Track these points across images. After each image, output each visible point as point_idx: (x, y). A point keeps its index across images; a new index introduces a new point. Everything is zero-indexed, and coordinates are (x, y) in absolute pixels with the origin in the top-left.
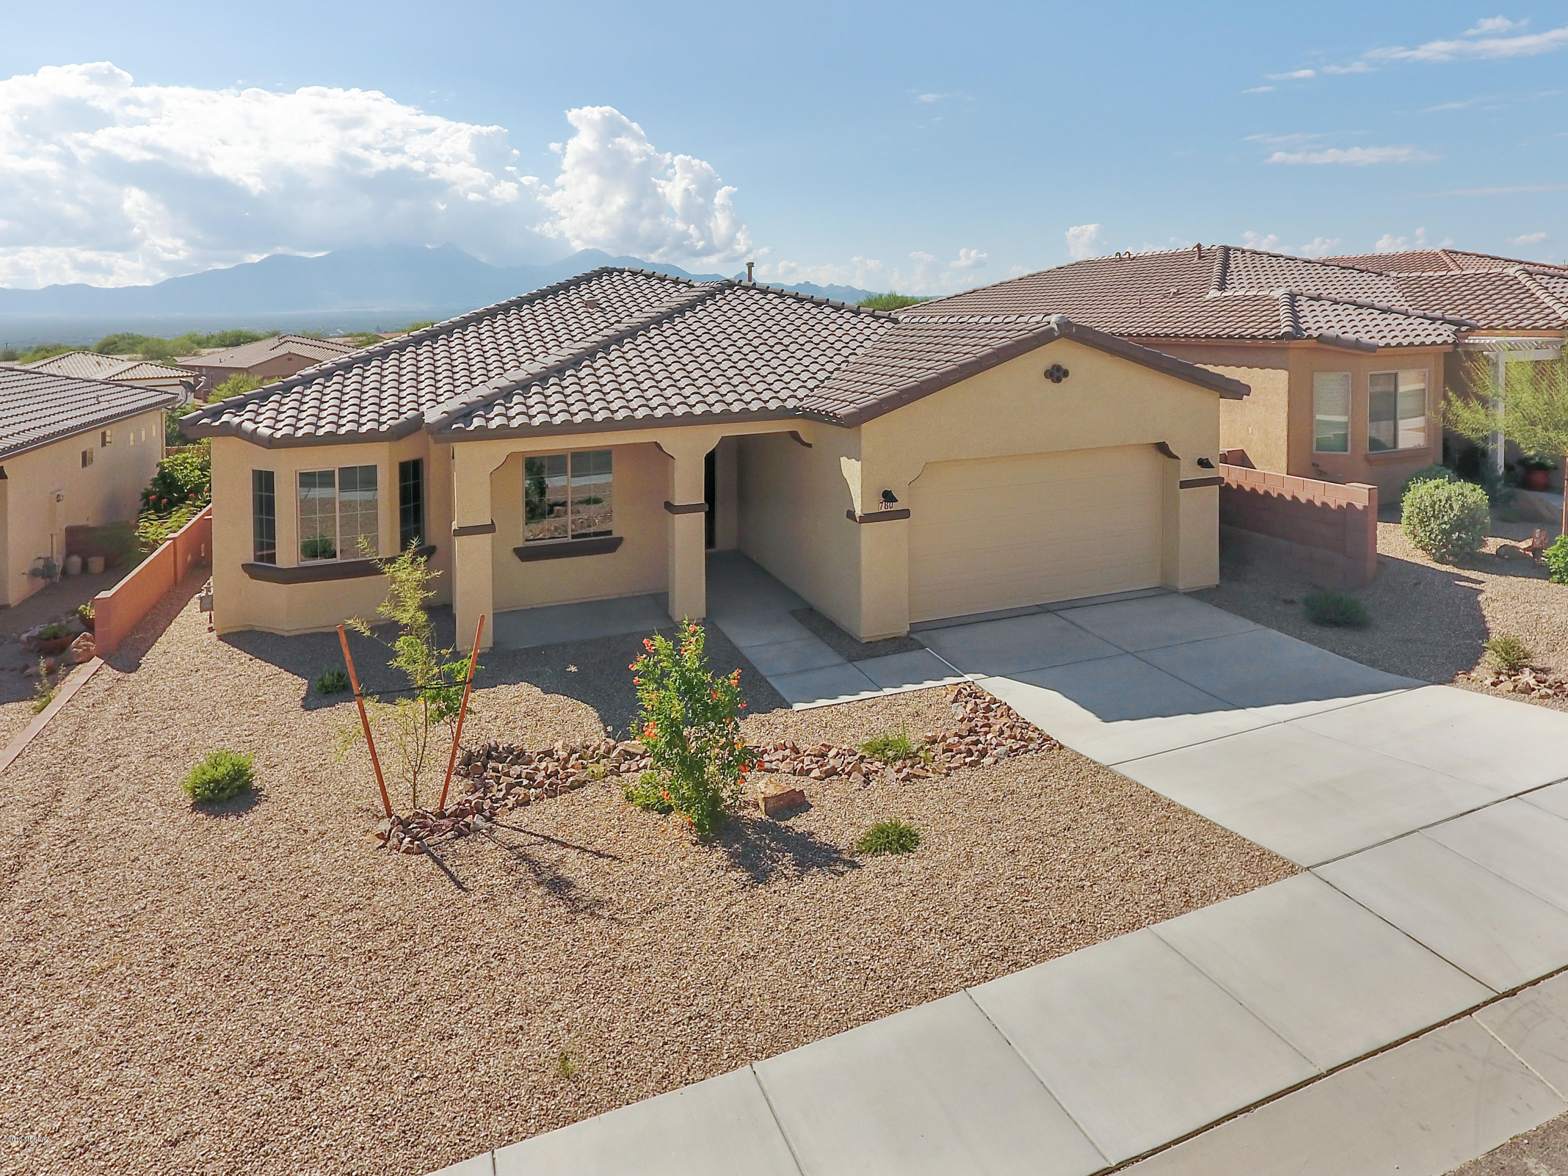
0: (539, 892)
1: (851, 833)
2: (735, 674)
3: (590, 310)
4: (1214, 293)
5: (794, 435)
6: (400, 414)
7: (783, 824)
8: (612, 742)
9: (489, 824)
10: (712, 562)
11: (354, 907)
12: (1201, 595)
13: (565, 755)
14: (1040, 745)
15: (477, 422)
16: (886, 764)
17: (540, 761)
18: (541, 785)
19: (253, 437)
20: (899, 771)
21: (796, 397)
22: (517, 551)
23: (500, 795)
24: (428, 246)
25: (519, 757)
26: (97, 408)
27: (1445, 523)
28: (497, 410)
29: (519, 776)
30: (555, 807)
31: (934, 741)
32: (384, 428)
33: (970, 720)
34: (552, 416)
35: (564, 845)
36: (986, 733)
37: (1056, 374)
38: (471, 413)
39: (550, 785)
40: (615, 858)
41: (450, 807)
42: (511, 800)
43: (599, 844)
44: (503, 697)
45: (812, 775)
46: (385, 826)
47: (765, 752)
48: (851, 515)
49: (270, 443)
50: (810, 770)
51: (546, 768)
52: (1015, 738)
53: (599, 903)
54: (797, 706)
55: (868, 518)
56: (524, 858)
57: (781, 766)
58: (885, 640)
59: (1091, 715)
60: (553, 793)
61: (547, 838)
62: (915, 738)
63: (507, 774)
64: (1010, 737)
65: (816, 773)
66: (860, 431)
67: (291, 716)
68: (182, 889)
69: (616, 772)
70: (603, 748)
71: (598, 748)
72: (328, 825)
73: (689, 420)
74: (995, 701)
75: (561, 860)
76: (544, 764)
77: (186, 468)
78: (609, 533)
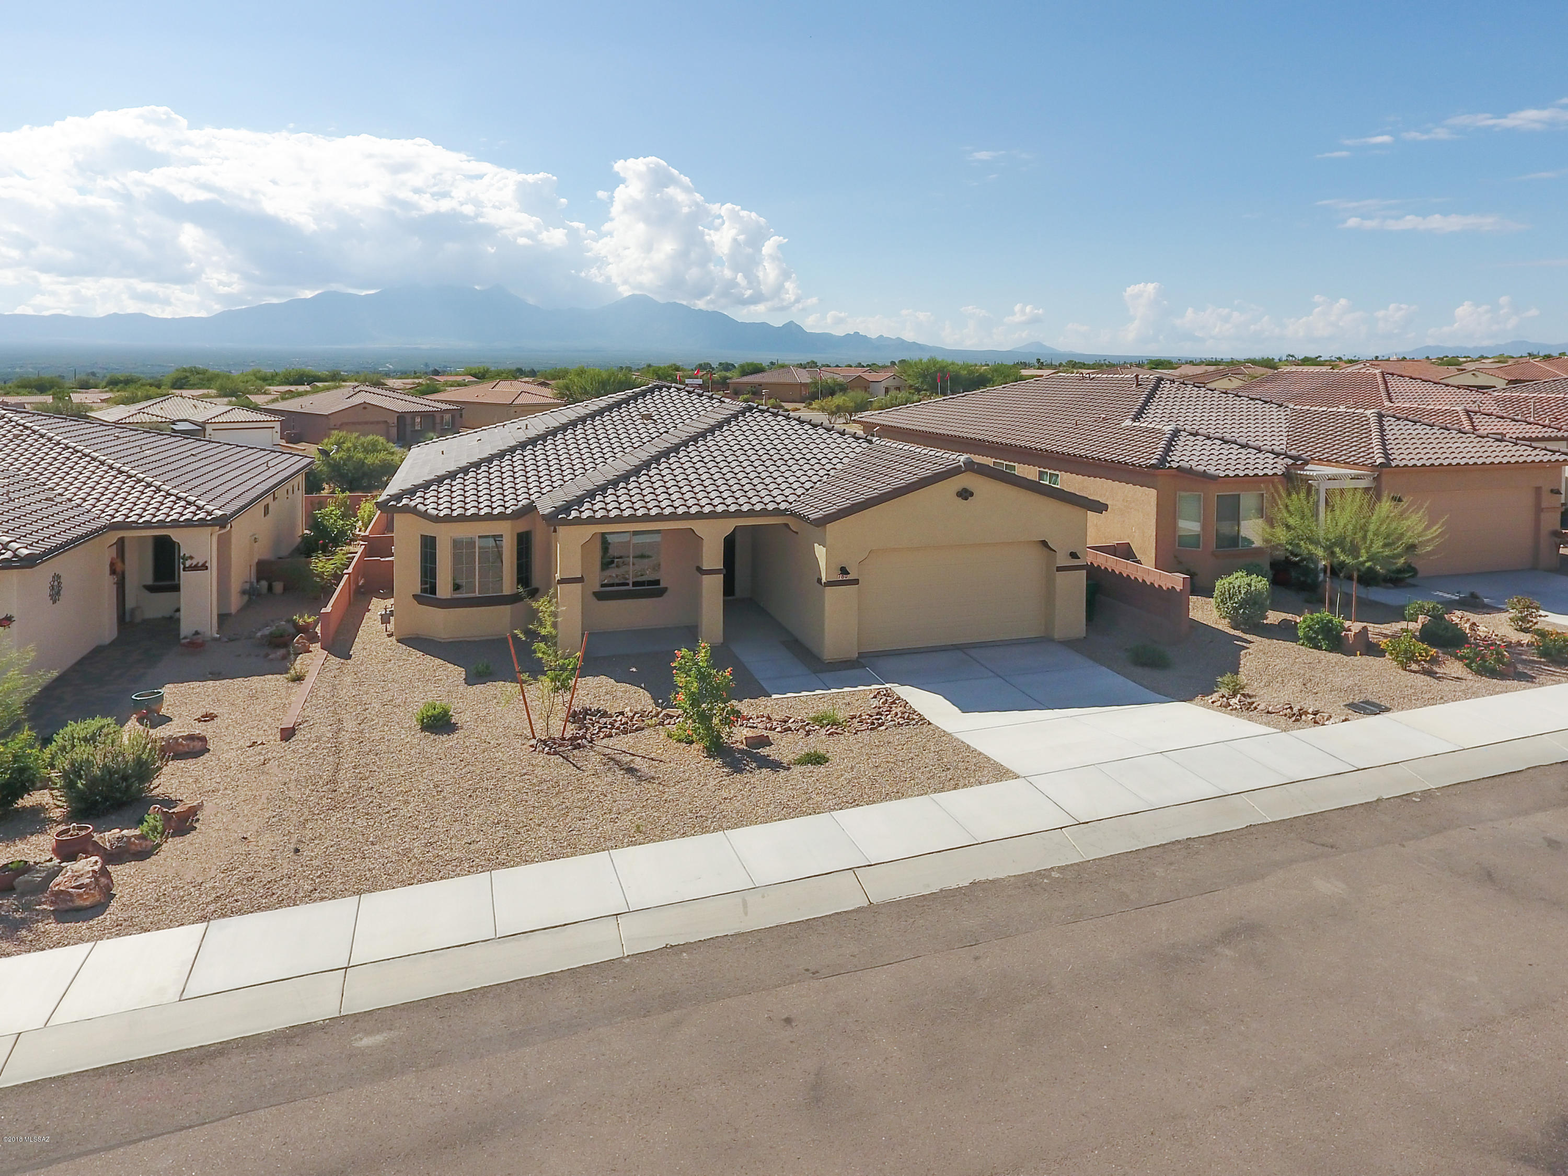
0: (622, 772)
1: (791, 757)
3: (645, 422)
4: (1128, 422)
5: (787, 525)
6: (518, 501)
7: (755, 751)
8: (660, 709)
9: (591, 744)
10: (728, 607)
11: (525, 774)
12: (1071, 644)
13: (632, 714)
14: (917, 723)
15: (574, 514)
16: (821, 727)
17: (617, 716)
18: (618, 728)
19: (425, 515)
20: (827, 731)
21: (787, 501)
22: (596, 594)
23: (596, 732)
24: (476, 287)
25: (605, 714)
28: (586, 505)
29: (605, 723)
30: (629, 738)
31: (853, 717)
32: (509, 511)
33: (880, 708)
34: (622, 511)
35: (633, 755)
36: (887, 715)
37: (965, 494)
38: (569, 508)
39: (624, 728)
40: (661, 761)
41: (567, 736)
42: (602, 735)
43: (652, 755)
44: (591, 683)
45: (777, 730)
46: (534, 742)
47: (751, 718)
48: (819, 580)
49: (436, 519)
50: (776, 728)
51: (621, 720)
52: (904, 718)
53: (653, 778)
54: (774, 696)
55: (830, 584)
56: (613, 759)
57: (759, 725)
58: (841, 662)
59: (957, 709)
60: (625, 732)
61: (624, 752)
62: (841, 716)
63: (598, 722)
64: (901, 717)
65: (779, 729)
66: (825, 527)
67: (461, 688)
68: (431, 764)
69: (662, 724)
70: (654, 712)
71: (651, 712)
72: (500, 741)
73: (713, 515)
74: (899, 698)
75: (632, 761)
76: (619, 718)
78: (657, 582)
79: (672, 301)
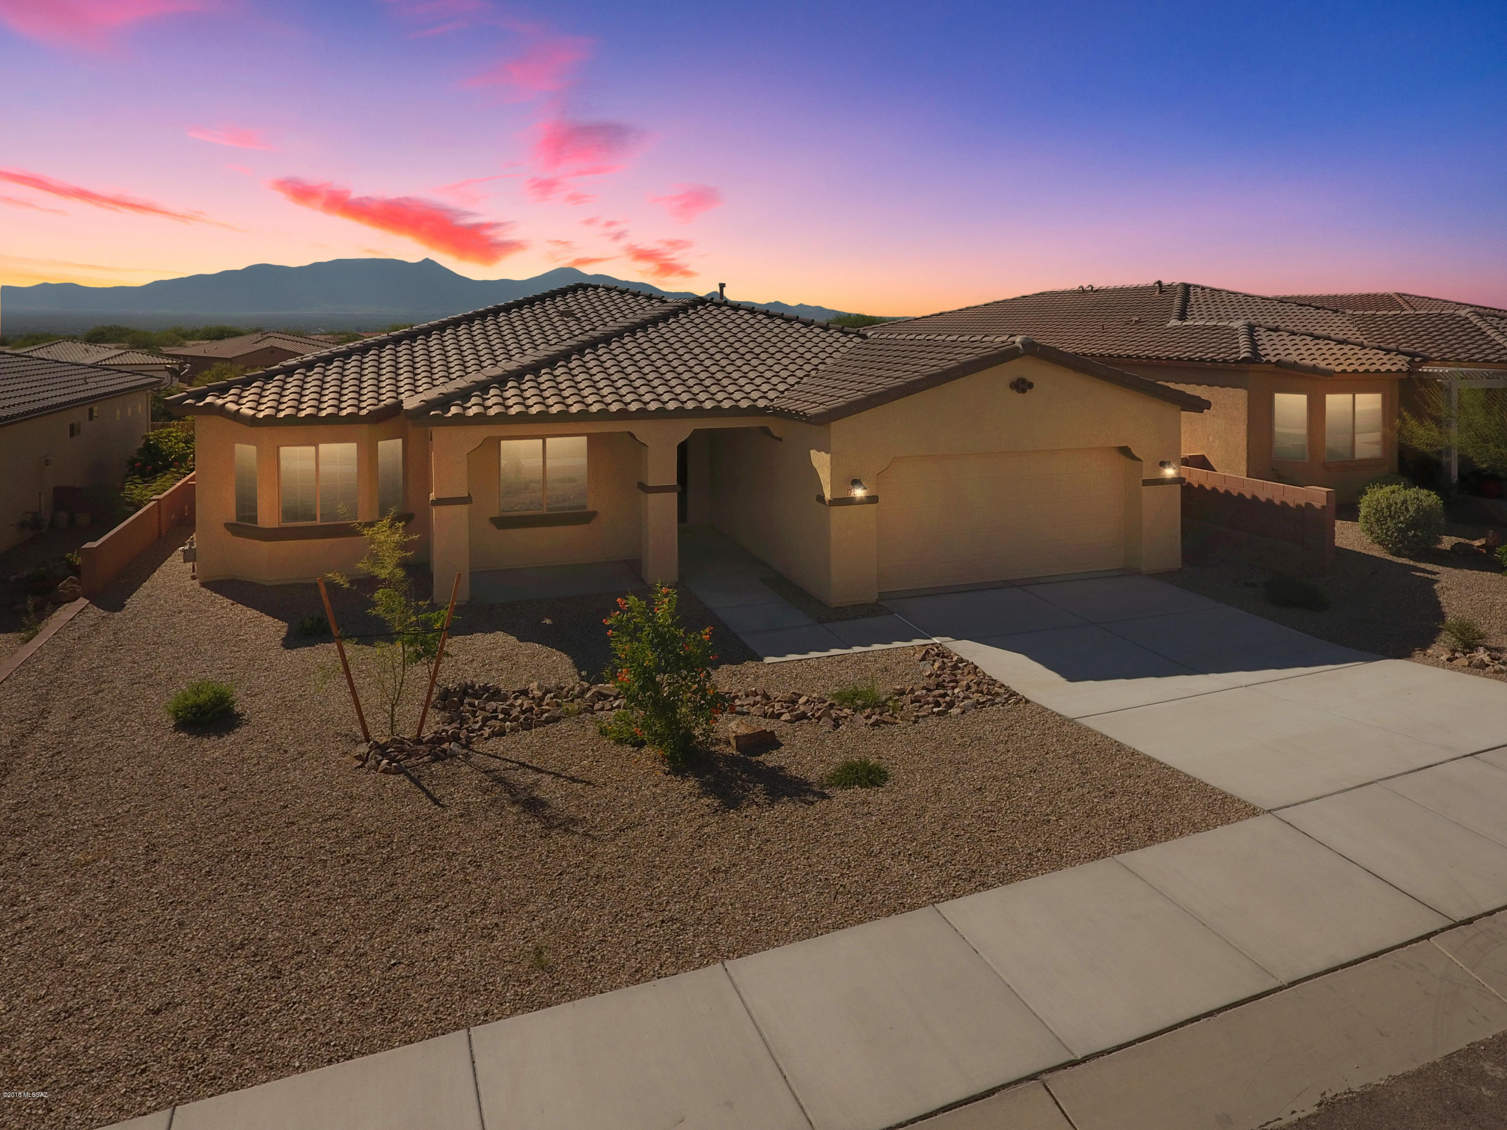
0: (515, 809)
1: (819, 769)
2: (707, 630)
3: (566, 319)
4: (1174, 322)
5: (765, 430)
6: (380, 401)
7: (754, 759)
8: (586, 685)
9: (465, 751)
10: (685, 535)
12: (1163, 576)
13: (541, 694)
14: (1006, 699)
15: (454, 410)
16: (855, 711)
17: (516, 698)
18: (516, 719)
20: (868, 717)
21: (766, 398)
22: (493, 520)
23: (477, 726)
25: (495, 694)
26: (85, 387)
27: (1401, 522)
28: (474, 400)
29: (495, 711)
30: (531, 737)
31: (902, 693)
32: (364, 412)
33: (938, 676)
36: (953, 688)
37: (1021, 386)
38: (447, 402)
39: (526, 718)
41: (427, 734)
42: (487, 731)
44: (479, 643)
45: (783, 718)
46: (363, 749)
47: (736, 697)
48: (821, 498)
49: (254, 422)
50: (781, 714)
51: (522, 705)
52: (982, 692)
53: (573, 821)
54: (768, 660)
55: (838, 502)
56: (500, 780)
57: (752, 710)
58: (854, 606)
59: (1057, 675)
60: (528, 726)
61: (523, 765)
62: (883, 689)
63: (483, 709)
64: (977, 691)
65: (786, 717)
66: (829, 428)
67: (272, 654)
68: (164, 796)
69: (590, 710)
70: (577, 689)
71: (573, 689)
72: (308, 747)
73: (662, 413)
74: (961, 660)
75: (536, 784)
76: (519, 702)
77: (171, 441)
78: (584, 507)
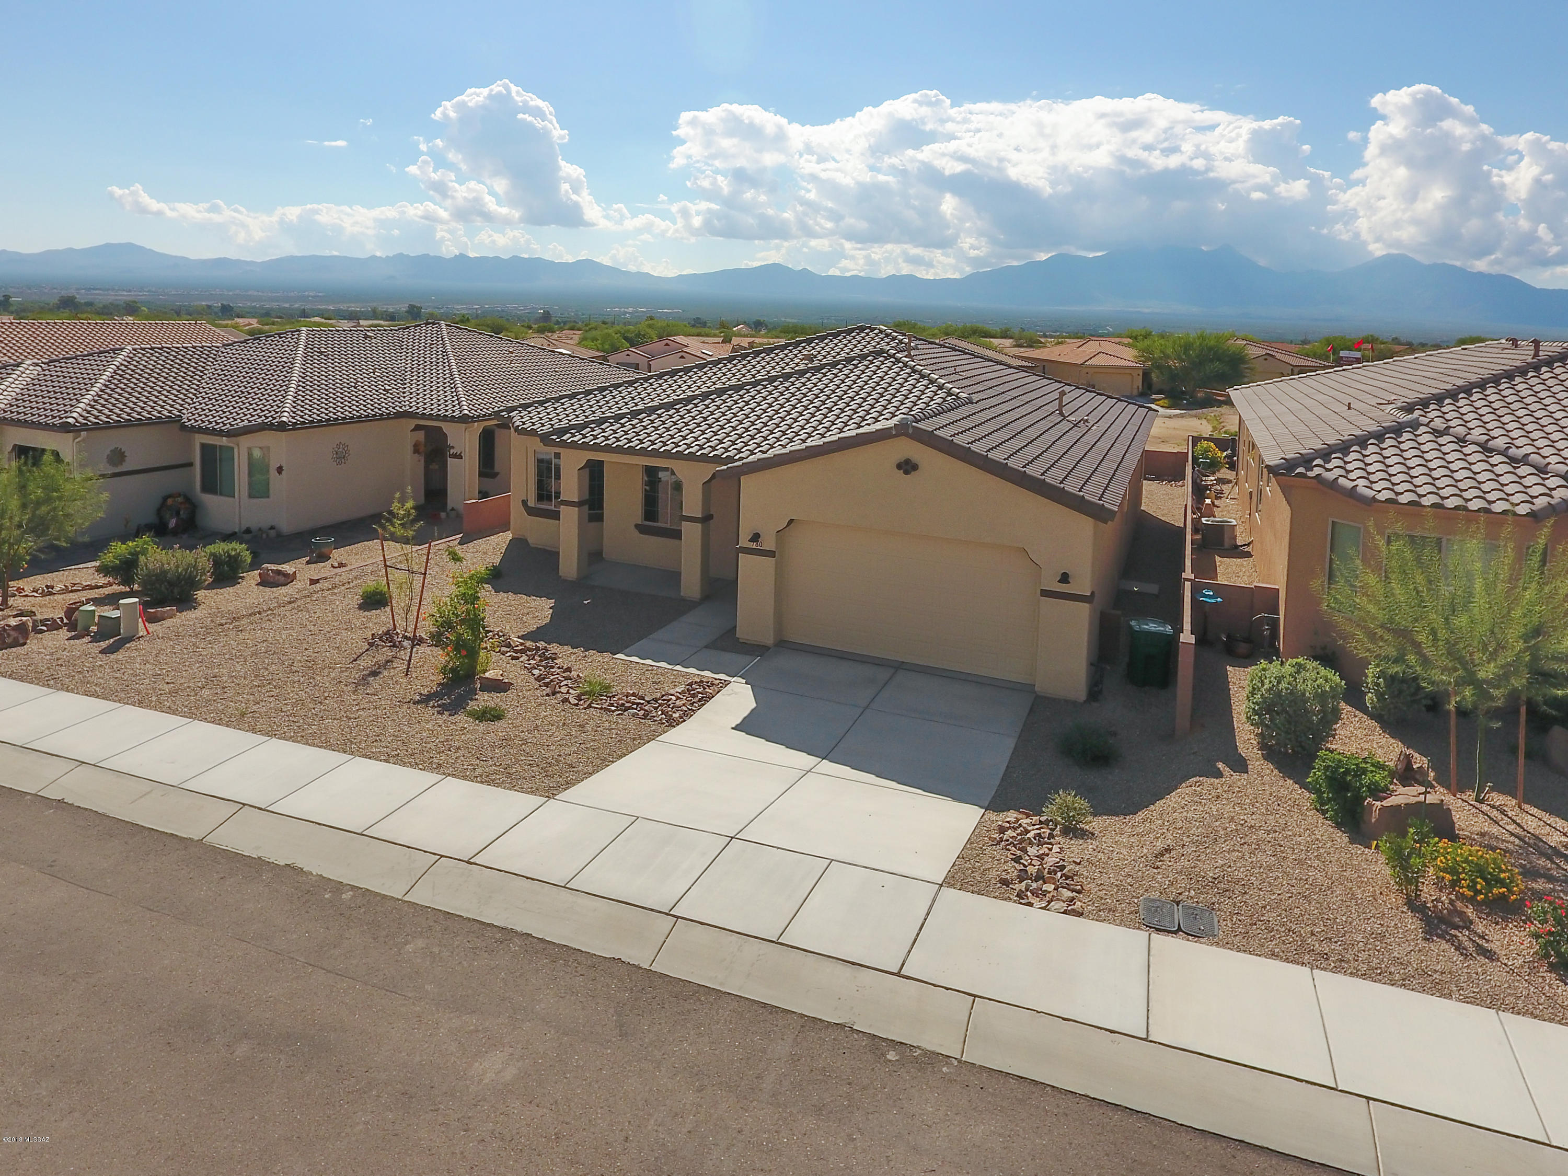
14: (662, 719)
15: (566, 437)
22: (637, 526)
24: (1204, 248)
31: (628, 695)
58: (753, 645)
74: (709, 693)
79: (1440, 261)
